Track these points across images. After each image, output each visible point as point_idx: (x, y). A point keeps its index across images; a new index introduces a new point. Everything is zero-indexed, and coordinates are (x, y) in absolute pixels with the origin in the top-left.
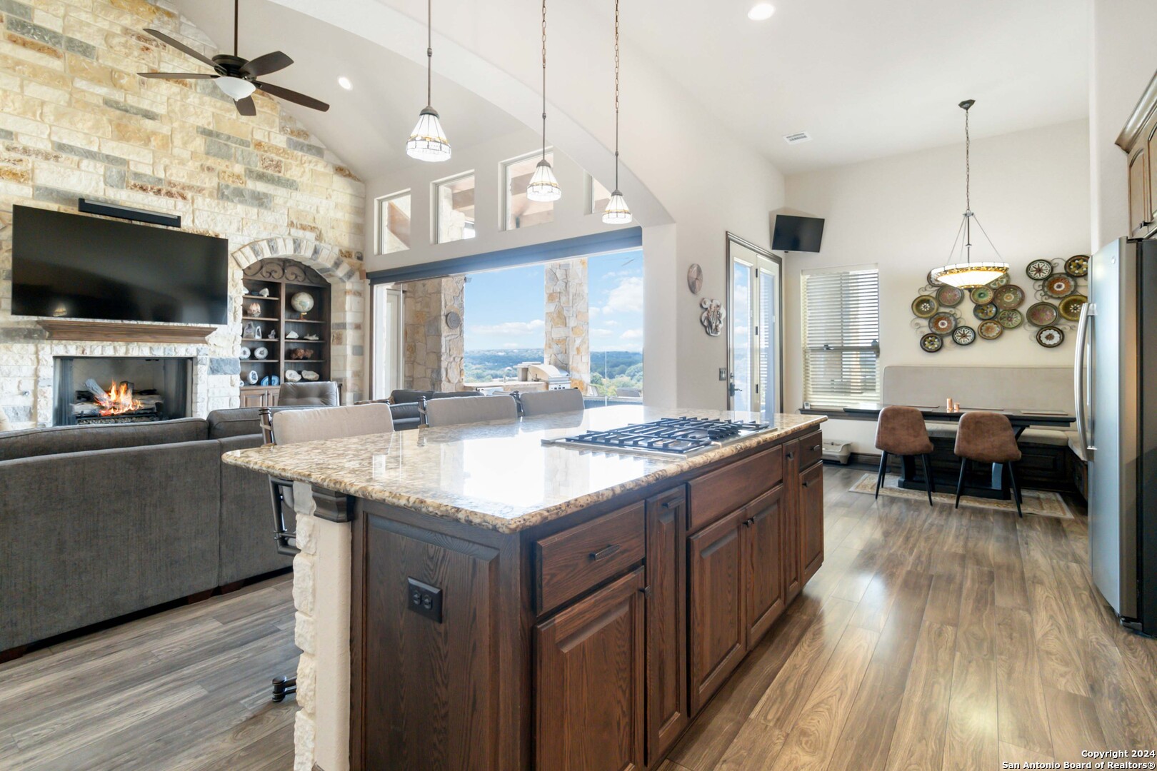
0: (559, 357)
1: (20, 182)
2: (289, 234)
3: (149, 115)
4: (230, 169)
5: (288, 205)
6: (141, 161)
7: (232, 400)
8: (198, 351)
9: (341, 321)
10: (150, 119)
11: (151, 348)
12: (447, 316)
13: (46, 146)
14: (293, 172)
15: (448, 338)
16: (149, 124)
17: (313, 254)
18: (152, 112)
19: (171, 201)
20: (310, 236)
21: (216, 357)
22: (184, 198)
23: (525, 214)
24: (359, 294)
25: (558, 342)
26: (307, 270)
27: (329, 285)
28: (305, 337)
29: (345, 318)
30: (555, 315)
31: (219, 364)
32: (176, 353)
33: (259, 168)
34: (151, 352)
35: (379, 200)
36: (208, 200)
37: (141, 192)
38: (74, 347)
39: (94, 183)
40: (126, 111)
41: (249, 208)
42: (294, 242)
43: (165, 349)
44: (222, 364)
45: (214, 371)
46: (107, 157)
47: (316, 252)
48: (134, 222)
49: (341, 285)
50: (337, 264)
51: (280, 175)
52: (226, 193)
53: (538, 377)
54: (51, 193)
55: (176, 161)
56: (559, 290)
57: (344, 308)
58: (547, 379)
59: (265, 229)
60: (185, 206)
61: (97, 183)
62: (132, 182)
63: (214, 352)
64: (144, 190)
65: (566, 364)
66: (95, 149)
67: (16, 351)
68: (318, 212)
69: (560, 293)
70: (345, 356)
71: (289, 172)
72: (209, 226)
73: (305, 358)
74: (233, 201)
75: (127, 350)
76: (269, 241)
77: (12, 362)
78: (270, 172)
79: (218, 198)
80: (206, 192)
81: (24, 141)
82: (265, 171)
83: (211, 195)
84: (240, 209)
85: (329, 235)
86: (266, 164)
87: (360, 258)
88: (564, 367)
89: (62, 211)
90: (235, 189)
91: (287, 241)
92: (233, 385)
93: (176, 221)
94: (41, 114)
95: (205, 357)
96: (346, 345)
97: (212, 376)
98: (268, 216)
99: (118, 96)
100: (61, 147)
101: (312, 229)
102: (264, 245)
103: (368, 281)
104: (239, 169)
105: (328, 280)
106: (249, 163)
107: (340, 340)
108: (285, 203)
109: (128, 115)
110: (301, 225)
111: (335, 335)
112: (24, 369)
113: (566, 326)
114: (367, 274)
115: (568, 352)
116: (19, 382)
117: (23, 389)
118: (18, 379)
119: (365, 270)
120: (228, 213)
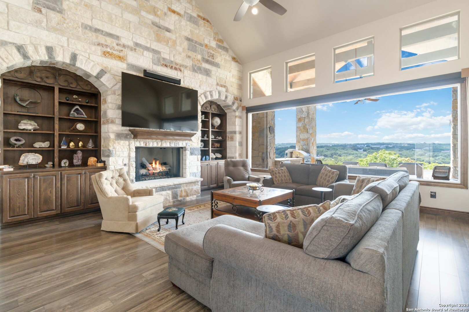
0: (304, 147)
1: (122, 61)
2: (217, 89)
3: (168, 30)
4: (196, 57)
5: (217, 75)
6: (166, 53)
7: (198, 168)
8: (186, 144)
9: (234, 130)
10: (168, 32)
11: (170, 143)
12: (269, 128)
13: (131, 44)
14: (218, 59)
15: (270, 138)
16: (167, 34)
17: (225, 99)
18: (169, 29)
19: (176, 72)
20: (224, 90)
21: (192, 147)
22: (181, 71)
23: (294, 81)
24: (240, 117)
25: (303, 140)
26: (218, 106)
27: (226, 114)
28: (216, 138)
29: (235, 128)
30: (302, 128)
31: (193, 150)
32: (179, 145)
33: (206, 57)
34: (170, 145)
35: (250, 73)
36: (189, 72)
37: (165, 67)
38: (143, 142)
39: (148, 62)
40: (160, 28)
41: (203, 76)
42: (219, 93)
43: (175, 143)
45: (192, 154)
46: (153, 50)
47: (226, 97)
48: (163, 82)
49: (233, 113)
50: (233, 103)
51: (214, 60)
52: (195, 69)
53: (298, 156)
54: (133, 67)
55: (178, 53)
56: (304, 117)
57: (235, 124)
58: (303, 157)
59: (209, 86)
60: (181, 74)
61: (150, 63)
62: (162, 62)
63: (192, 144)
64: (166, 66)
65: (308, 150)
66: (149, 46)
67: (121, 144)
68: (226, 78)
69: (304, 118)
70: (235, 147)
71: (217, 59)
72: (189, 84)
73: (217, 148)
74: (197, 73)
75: (162, 144)
76: (210, 92)
77: (120, 150)
78: (210, 59)
79: (192, 71)
80: (188, 68)
81: (123, 41)
82: (208, 58)
83: (190, 70)
84: (200, 76)
85: (231, 89)
86: (209, 55)
87: (241, 101)
88: (308, 151)
89: (137, 75)
90: (198, 67)
91: (216, 92)
92: (198, 161)
93: (179, 82)
94: (129, 27)
95: (189, 147)
96: (236, 141)
97: (191, 156)
98: (210, 80)
99: (157, 20)
100: (137, 44)
101: (225, 86)
102: (208, 93)
103: (245, 111)
104: (199, 57)
105: (226, 111)
106: (203, 55)
107: (232, 139)
108: (215, 74)
109: (160, 29)
110: (221, 84)
111: (230, 137)
112: (125, 153)
113: (308, 133)
114: (246, 108)
115: (309, 145)
116: (123, 159)
117: (124, 163)
118: (122, 158)
119: (245, 106)
120: (196, 78)
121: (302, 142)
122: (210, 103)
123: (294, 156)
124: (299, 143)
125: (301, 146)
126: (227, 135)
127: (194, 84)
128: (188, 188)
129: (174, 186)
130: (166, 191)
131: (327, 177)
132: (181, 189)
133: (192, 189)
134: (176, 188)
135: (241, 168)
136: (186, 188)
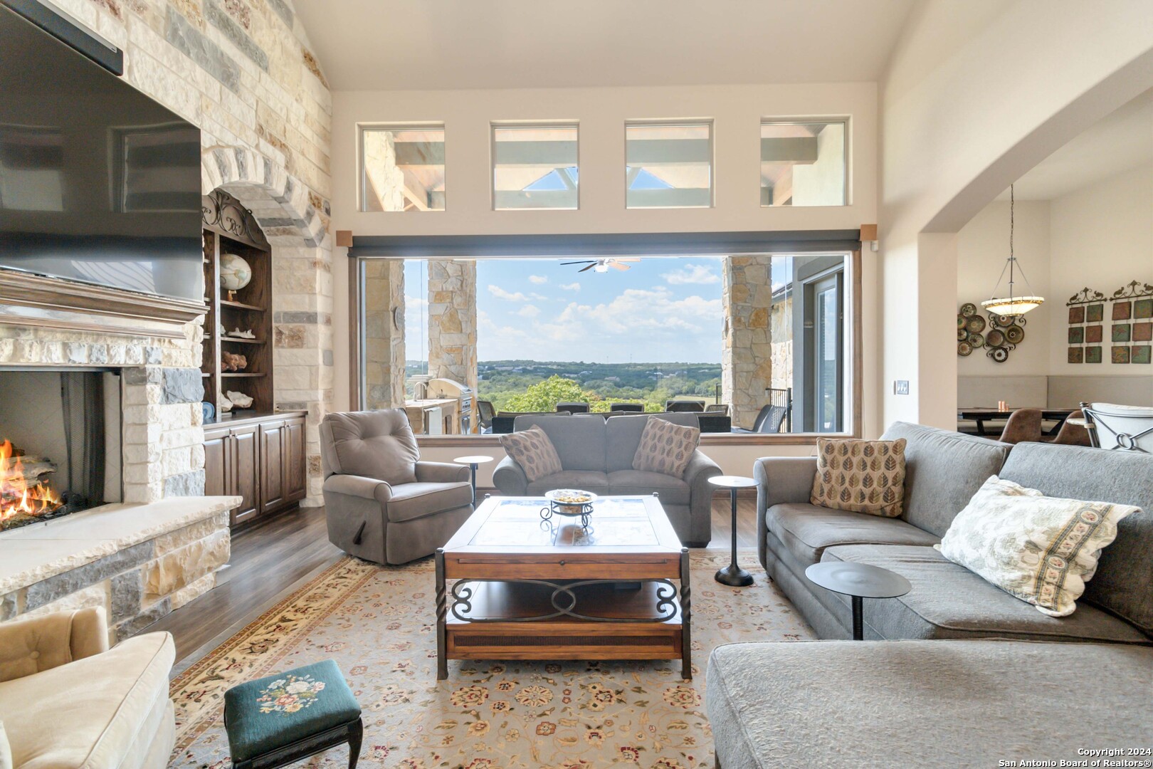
0: (453, 369)
2: (258, 146)
5: (257, 92)
7: (194, 452)
8: (147, 354)
9: (306, 308)
11: (66, 346)
14: (263, 37)
15: (395, 342)
17: (286, 192)
19: (90, 7)
20: (279, 157)
21: (171, 369)
22: (117, 13)
23: (436, 190)
24: (327, 268)
25: (450, 351)
26: (245, 216)
27: (269, 247)
28: (234, 333)
29: (313, 303)
30: (445, 319)
31: (174, 381)
32: (111, 358)
33: (222, 7)
34: (65, 356)
35: (360, 127)
36: (152, 33)
41: (212, 79)
42: (266, 164)
43: (91, 348)
44: (181, 382)
45: (168, 397)
47: (289, 188)
49: (303, 251)
50: (309, 215)
51: (246, 32)
52: (181, 33)
53: (444, 393)
56: (451, 289)
57: (313, 288)
58: (459, 396)
59: (231, 126)
63: (169, 356)
65: (463, 377)
68: (288, 120)
69: (452, 292)
70: (313, 368)
71: (258, 34)
73: (239, 371)
74: (188, 54)
75: (17, 349)
76: (238, 152)
78: (235, 19)
79: (166, 40)
80: (149, 15)
82: (229, 15)
83: (156, 28)
84: (199, 73)
85: (301, 163)
86: (230, 4)
87: (328, 212)
88: (462, 380)
90: (191, 30)
91: (257, 158)
92: (194, 424)
93: (114, 59)
95: (157, 366)
96: (316, 347)
97: (165, 407)
98: (234, 103)
101: (283, 147)
102: (230, 154)
103: (344, 251)
105: (269, 239)
107: (297, 339)
108: (253, 87)
110: (271, 135)
111: (286, 332)
113: (461, 332)
114: (354, 237)
115: (464, 362)
119: (350, 232)
120: (183, 75)
121: (445, 356)
123: (431, 393)
124: (437, 357)
125: (442, 368)
126: (274, 325)
127: (176, 98)
128: (182, 548)
129: (120, 558)
130: (80, 592)
131: (673, 445)
132: (151, 563)
133: (200, 548)
134: (133, 562)
135: (392, 441)
136: (173, 551)
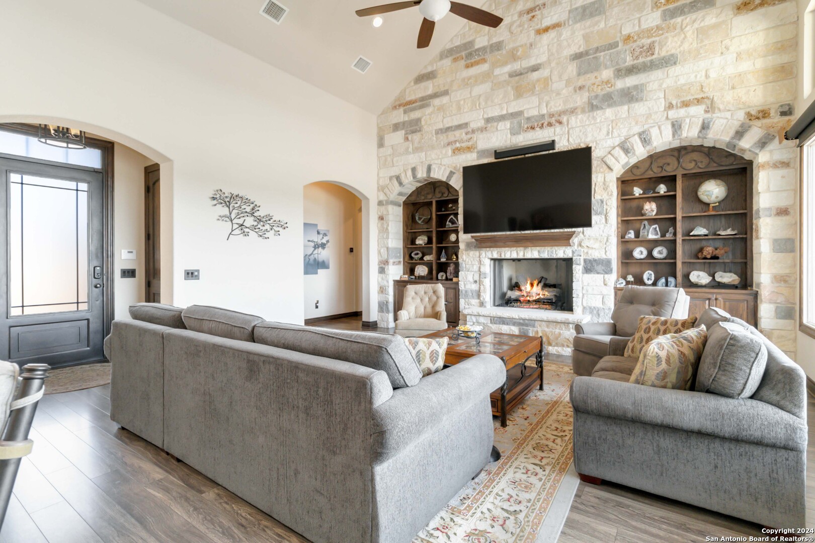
1: (471, 152)
2: (667, 118)
3: (535, 68)
4: (599, 79)
5: (664, 86)
6: (531, 106)
7: (605, 299)
8: (573, 252)
10: (536, 70)
11: (539, 252)
13: (481, 123)
14: (671, 45)
16: (535, 75)
17: (702, 130)
18: (534, 66)
19: (551, 130)
21: (590, 258)
22: (560, 123)
24: (785, 165)
28: (718, 233)
31: (592, 264)
32: (557, 255)
33: (629, 61)
34: (539, 255)
36: (580, 116)
37: (531, 131)
38: (496, 252)
39: (504, 137)
40: (521, 74)
41: (619, 108)
42: (673, 125)
43: (548, 251)
44: (594, 264)
45: (587, 270)
46: (512, 114)
47: (705, 126)
48: (527, 156)
49: (757, 158)
50: (742, 132)
51: (654, 57)
52: (595, 104)
54: (484, 153)
55: (554, 95)
59: (637, 122)
60: (562, 129)
61: (506, 136)
62: (526, 126)
63: (587, 253)
64: (533, 128)
66: (504, 112)
67: (471, 256)
71: (664, 49)
72: (581, 140)
73: (714, 258)
74: (602, 108)
75: (524, 254)
76: (640, 134)
77: (470, 262)
78: (641, 60)
79: (589, 111)
80: (579, 111)
81: (473, 125)
82: (635, 62)
83: (583, 111)
84: (610, 112)
86: (637, 54)
87: (786, 113)
89: (489, 162)
90: (604, 95)
91: (663, 127)
92: (605, 285)
93: (552, 144)
94: (479, 104)
95: (579, 258)
97: (586, 275)
98: (639, 108)
99: (516, 66)
100: (488, 120)
101: (699, 101)
102: (635, 140)
103: (798, 143)
104: (607, 74)
106: (617, 63)
107: (757, 232)
108: (660, 85)
109: (522, 76)
110: (684, 102)
111: (754, 227)
112: (475, 267)
116: (473, 275)
117: (475, 279)
118: (473, 273)
120: (598, 121)
122: (676, 154)
126: (753, 221)
127: (593, 135)
128: (551, 330)
129: (521, 321)
132: (535, 329)
133: (560, 334)
134: (527, 325)
136: (546, 329)
